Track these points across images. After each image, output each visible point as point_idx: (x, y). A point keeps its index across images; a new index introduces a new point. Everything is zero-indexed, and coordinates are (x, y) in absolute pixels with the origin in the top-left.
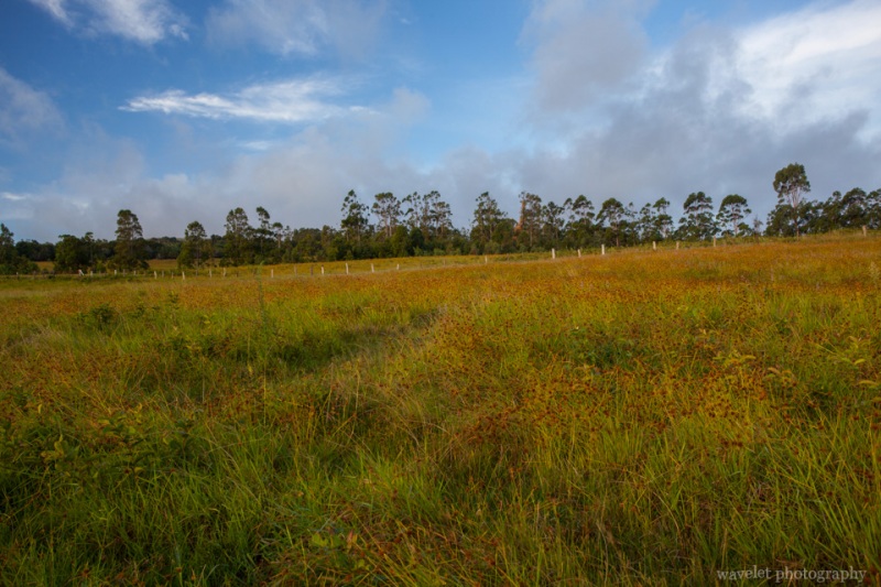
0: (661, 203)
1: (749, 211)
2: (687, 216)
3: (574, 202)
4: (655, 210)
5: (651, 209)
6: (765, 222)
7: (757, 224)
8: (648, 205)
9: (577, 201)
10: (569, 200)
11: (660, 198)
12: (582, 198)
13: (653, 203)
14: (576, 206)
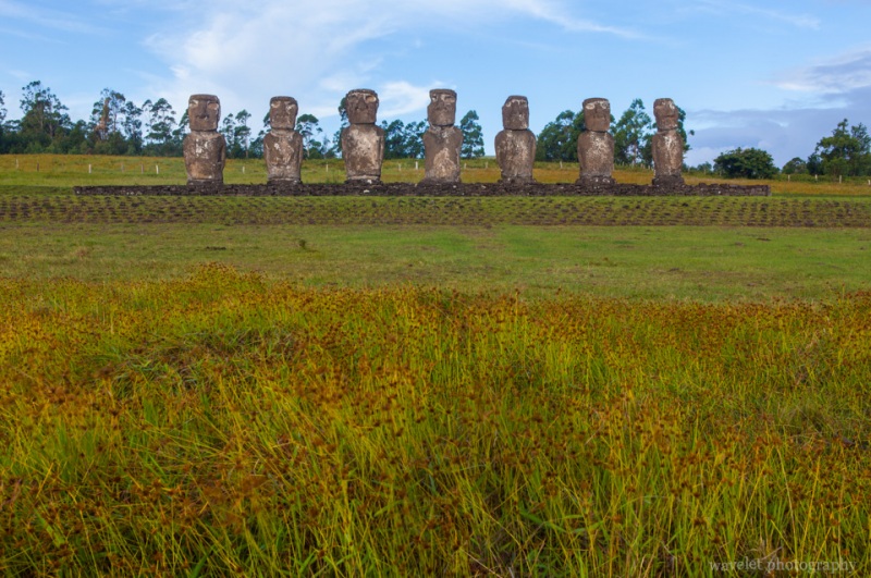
0: (243, 115)
1: (320, 130)
2: (265, 130)
3: (153, 103)
4: (236, 121)
5: (233, 119)
6: (331, 140)
7: (326, 142)
8: (231, 115)
9: (158, 104)
10: (148, 102)
11: (242, 110)
12: (162, 101)
13: (235, 115)
14: (155, 109)
